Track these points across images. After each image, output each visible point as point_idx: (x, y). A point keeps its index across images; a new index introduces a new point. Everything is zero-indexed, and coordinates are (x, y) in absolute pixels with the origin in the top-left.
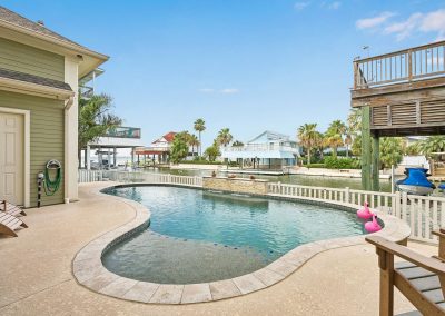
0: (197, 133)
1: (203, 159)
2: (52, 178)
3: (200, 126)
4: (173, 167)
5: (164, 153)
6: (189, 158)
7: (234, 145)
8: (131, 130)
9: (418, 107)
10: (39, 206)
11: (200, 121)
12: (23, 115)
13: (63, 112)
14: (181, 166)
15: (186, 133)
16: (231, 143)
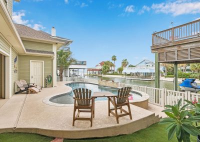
0: (113, 62)
1: (116, 73)
2: (50, 79)
3: (114, 59)
4: (103, 76)
5: (100, 70)
6: (110, 72)
7: (129, 66)
8: (83, 62)
9: (176, 52)
10: (46, 87)
11: (114, 56)
12: (42, 62)
13: (52, 60)
14: (107, 76)
15: (108, 62)
16: (128, 66)
